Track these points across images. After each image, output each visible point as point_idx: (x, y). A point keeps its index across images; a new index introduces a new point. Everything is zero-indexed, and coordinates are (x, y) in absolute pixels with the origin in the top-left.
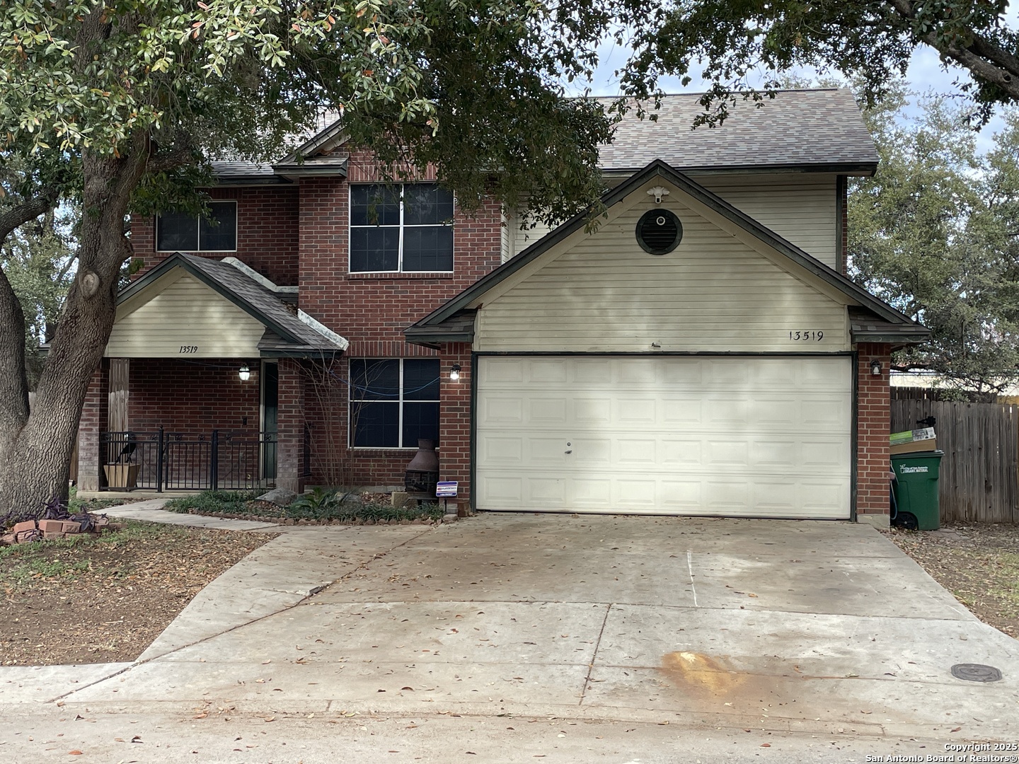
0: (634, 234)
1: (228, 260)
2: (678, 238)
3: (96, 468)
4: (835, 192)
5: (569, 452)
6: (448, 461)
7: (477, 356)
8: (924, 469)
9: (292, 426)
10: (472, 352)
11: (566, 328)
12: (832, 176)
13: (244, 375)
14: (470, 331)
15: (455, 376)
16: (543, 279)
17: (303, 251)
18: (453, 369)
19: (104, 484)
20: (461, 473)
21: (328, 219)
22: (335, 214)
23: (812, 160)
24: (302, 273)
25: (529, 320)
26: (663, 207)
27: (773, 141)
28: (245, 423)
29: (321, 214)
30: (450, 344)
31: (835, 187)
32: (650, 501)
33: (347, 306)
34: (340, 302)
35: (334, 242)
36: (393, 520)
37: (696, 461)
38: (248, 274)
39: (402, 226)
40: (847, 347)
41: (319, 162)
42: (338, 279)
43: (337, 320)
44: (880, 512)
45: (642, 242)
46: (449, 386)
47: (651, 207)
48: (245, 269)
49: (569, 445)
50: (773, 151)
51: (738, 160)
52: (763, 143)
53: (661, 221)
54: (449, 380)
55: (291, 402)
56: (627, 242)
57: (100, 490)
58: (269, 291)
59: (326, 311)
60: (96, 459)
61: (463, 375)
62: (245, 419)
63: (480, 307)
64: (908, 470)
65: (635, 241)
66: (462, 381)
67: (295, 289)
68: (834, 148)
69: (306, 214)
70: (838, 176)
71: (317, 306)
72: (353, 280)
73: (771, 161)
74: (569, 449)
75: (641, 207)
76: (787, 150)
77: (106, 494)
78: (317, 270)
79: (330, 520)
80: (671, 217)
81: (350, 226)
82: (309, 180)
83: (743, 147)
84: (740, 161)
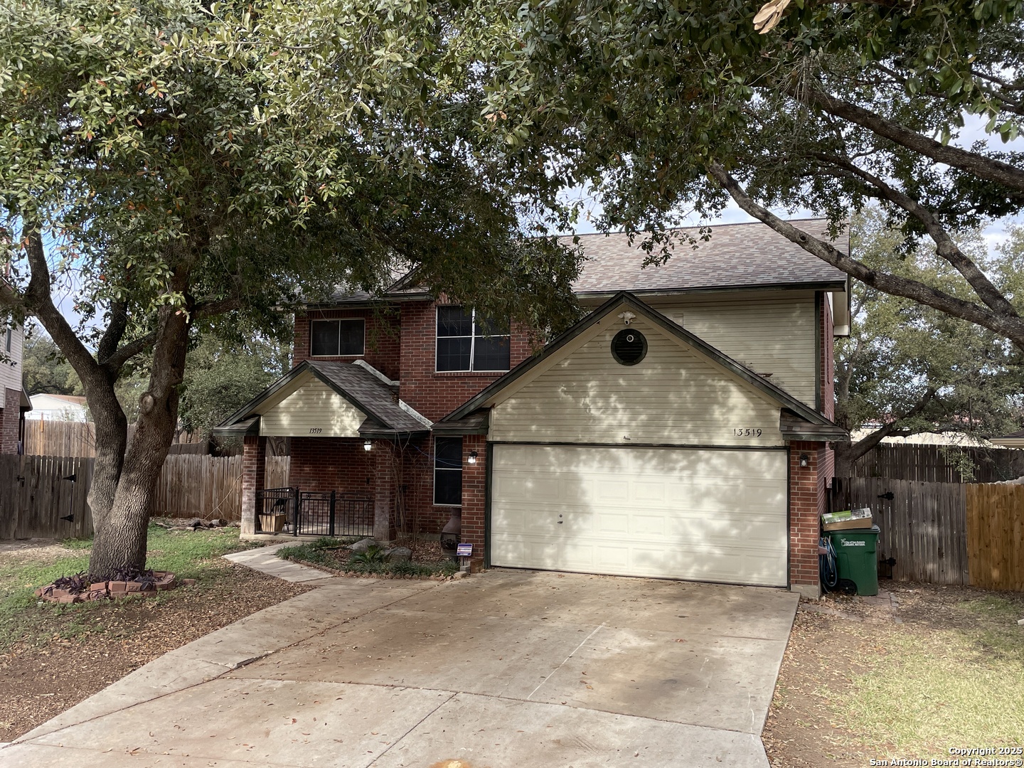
0: (609, 349)
1: (358, 362)
2: (643, 352)
3: (253, 517)
4: (813, 305)
5: (561, 523)
6: (468, 527)
7: (490, 446)
8: (862, 544)
9: (385, 489)
10: (488, 442)
11: (558, 423)
12: (812, 292)
13: (368, 447)
14: (485, 427)
15: (472, 461)
16: (540, 384)
17: (403, 356)
18: (471, 455)
19: (258, 528)
20: (477, 537)
21: (420, 332)
22: (426, 328)
23: (792, 280)
24: (402, 373)
25: (530, 417)
26: (633, 327)
27: (768, 263)
28: (368, 482)
29: (415, 329)
30: (470, 436)
31: (814, 300)
32: (624, 565)
33: (433, 397)
34: (428, 394)
35: (425, 349)
36: (415, 575)
37: (660, 533)
38: (372, 372)
39: (473, 336)
40: (780, 443)
41: (413, 291)
42: (427, 377)
43: (426, 408)
44: (810, 583)
45: (616, 355)
46: (469, 468)
47: (623, 328)
48: (370, 368)
49: (561, 516)
50: (763, 272)
51: (732, 281)
52: (759, 266)
53: (631, 339)
54: (469, 464)
55: (385, 471)
56: (604, 355)
57: (255, 533)
58: (384, 385)
59: (418, 401)
60: (254, 510)
61: (479, 459)
62: (368, 479)
63: (493, 406)
64: (848, 544)
65: (611, 355)
66: (478, 464)
67: (397, 383)
68: (813, 269)
69: (405, 329)
70: (816, 292)
71: (412, 397)
72: (437, 377)
73: (759, 281)
74: (560, 520)
75: (615, 327)
76: (775, 272)
77: (260, 536)
78: (412, 370)
79: (370, 573)
80: (637, 334)
81: (437, 337)
82: (409, 304)
83: (741, 269)
84: (733, 282)
